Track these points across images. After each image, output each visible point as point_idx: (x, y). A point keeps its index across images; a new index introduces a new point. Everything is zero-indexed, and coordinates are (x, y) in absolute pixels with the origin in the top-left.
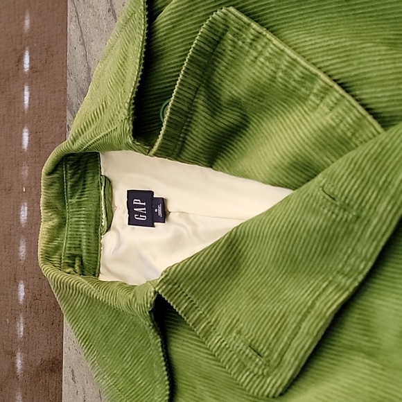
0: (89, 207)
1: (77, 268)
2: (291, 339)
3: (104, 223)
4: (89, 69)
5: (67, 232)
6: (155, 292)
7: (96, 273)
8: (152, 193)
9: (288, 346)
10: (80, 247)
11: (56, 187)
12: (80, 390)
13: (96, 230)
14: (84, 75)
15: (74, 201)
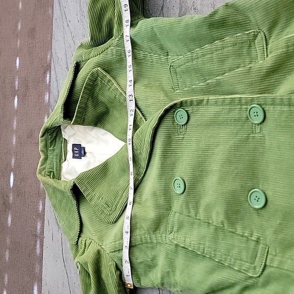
0: (57, 151)
1: (51, 177)
2: (120, 200)
3: (63, 158)
4: (59, 91)
5: (48, 161)
6: (74, 182)
7: (59, 179)
8: (80, 145)
9: (118, 202)
10: (53, 168)
11: (44, 142)
12: (51, 229)
13: (60, 161)
14: (57, 94)
15: (51, 148)
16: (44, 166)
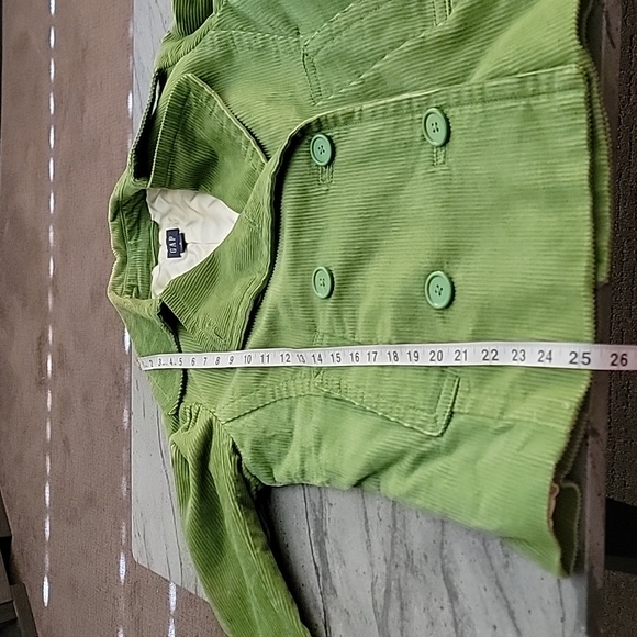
0: (142, 247)
1: (133, 295)
3: (154, 259)
5: (128, 267)
6: (160, 300)
8: (178, 230)
10: (136, 279)
11: (118, 231)
12: (141, 396)
13: (148, 265)
16: (120, 277)
